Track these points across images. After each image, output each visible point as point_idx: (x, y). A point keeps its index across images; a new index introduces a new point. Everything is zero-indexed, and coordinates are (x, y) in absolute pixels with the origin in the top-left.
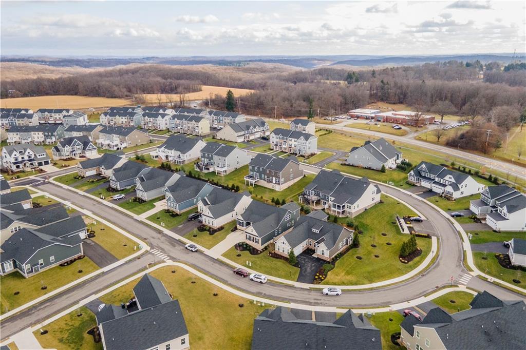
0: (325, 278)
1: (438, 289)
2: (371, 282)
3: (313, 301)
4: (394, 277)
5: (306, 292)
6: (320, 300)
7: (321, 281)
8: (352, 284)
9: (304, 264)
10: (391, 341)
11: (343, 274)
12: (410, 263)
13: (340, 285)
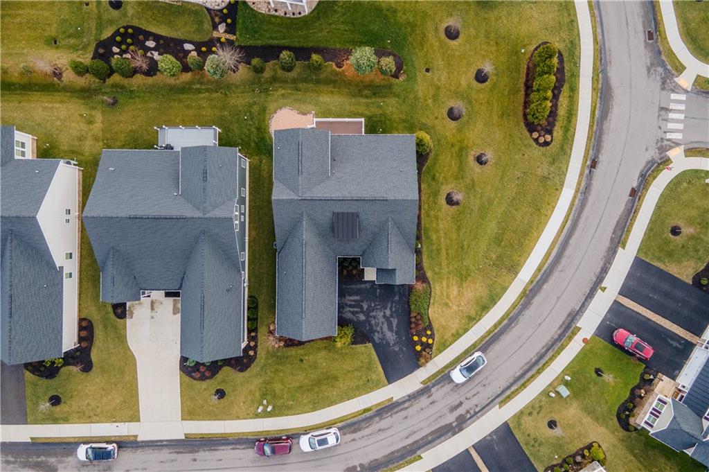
0: (432, 336)
1: (636, 195)
2: (514, 269)
3: (451, 418)
4: (548, 217)
5: (424, 401)
6: (461, 404)
7: (431, 348)
8: (485, 308)
9: (368, 321)
10: (622, 430)
11: (454, 291)
12: (555, 134)
13: (466, 330)
